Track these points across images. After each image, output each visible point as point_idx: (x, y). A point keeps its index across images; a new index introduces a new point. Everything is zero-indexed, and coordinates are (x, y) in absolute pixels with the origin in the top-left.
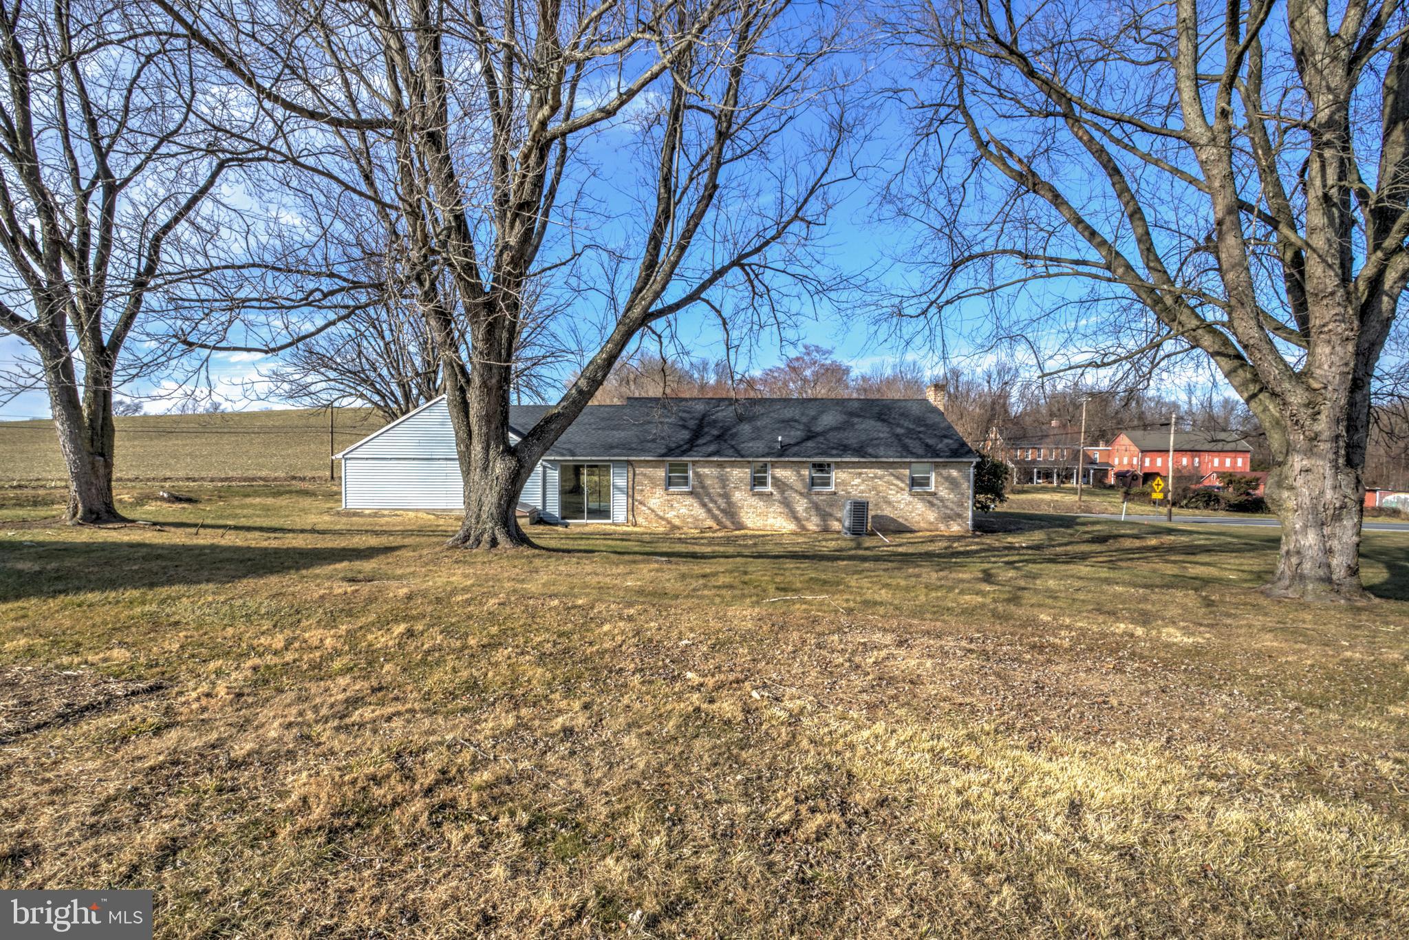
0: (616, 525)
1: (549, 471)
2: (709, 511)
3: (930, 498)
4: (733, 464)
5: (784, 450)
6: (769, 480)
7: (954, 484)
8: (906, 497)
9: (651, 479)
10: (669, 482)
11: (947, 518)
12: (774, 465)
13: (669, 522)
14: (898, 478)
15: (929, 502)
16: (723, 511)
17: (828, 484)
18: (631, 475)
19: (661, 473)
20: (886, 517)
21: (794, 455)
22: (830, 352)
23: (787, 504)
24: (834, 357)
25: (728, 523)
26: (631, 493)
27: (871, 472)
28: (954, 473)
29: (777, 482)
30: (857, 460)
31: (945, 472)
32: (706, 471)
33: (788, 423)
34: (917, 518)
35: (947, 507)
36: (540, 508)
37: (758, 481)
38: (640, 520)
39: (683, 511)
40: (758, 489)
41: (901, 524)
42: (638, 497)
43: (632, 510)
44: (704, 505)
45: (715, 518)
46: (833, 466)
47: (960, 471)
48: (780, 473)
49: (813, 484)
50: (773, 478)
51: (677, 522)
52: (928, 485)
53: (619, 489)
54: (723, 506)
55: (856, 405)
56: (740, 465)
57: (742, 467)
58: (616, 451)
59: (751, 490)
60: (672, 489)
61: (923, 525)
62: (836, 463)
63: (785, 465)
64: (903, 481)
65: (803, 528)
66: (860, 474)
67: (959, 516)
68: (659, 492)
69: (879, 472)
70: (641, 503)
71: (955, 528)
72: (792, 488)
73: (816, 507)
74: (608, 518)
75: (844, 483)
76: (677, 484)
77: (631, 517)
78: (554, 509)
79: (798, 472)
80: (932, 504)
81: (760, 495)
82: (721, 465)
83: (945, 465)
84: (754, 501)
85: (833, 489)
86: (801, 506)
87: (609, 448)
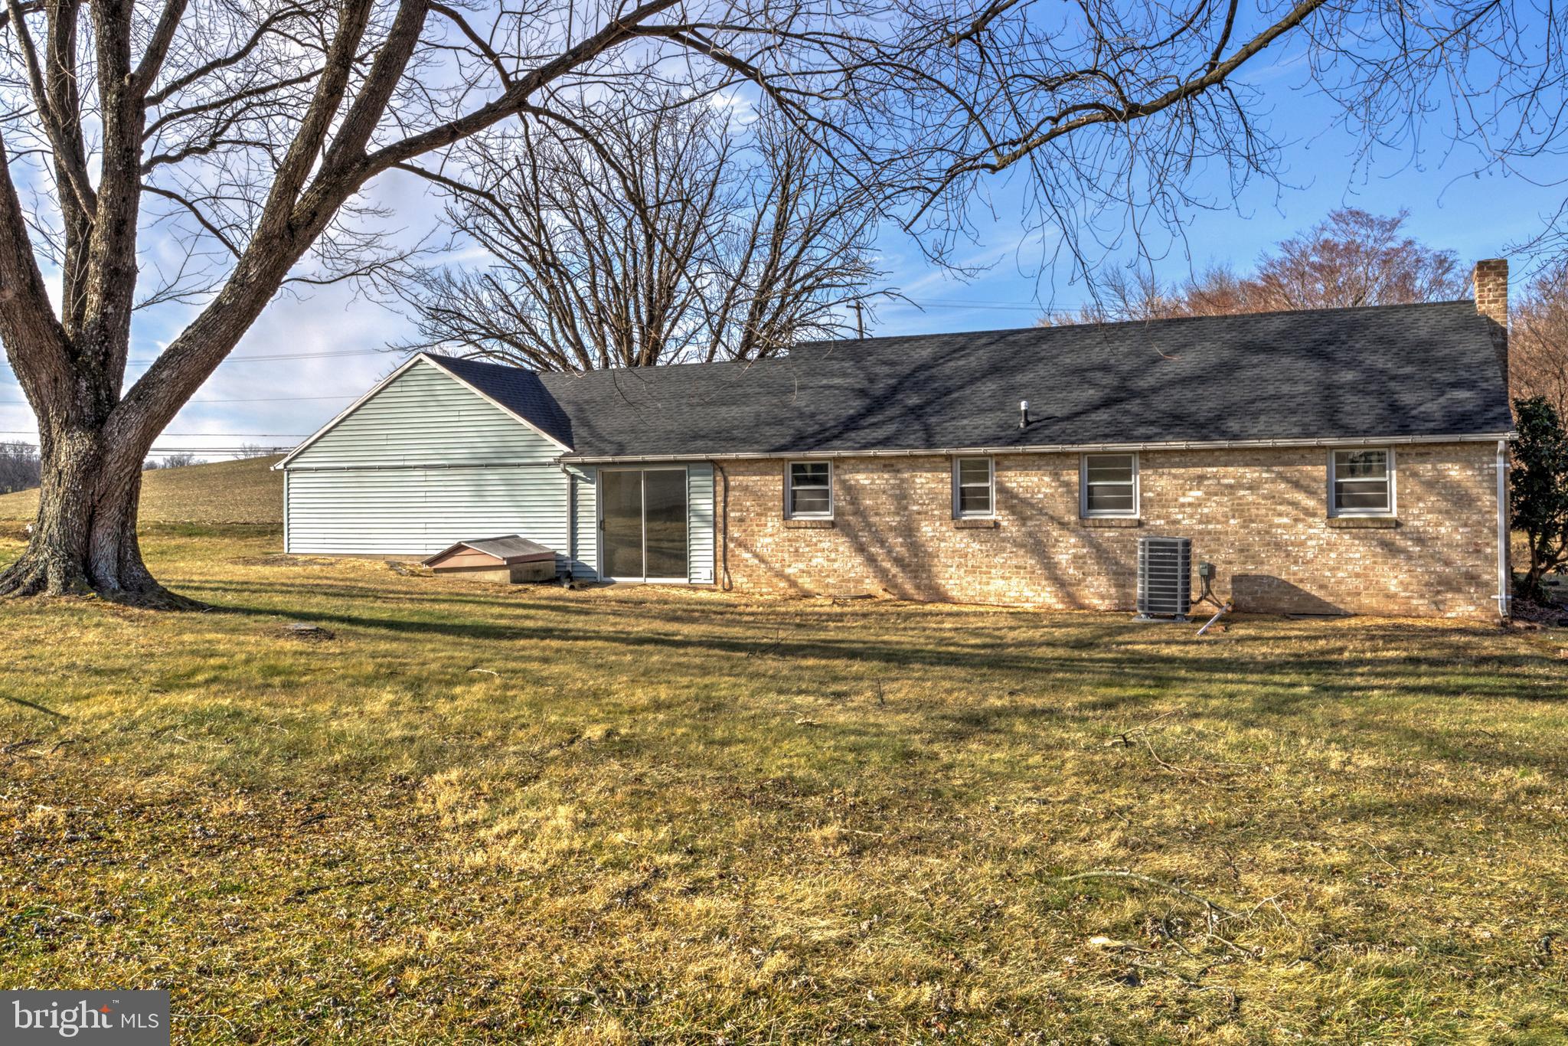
0: (695, 588)
1: (581, 484)
2: (871, 560)
3: (1389, 535)
4: (915, 463)
5: (1033, 429)
6: (994, 496)
7: (1459, 500)
8: (1318, 530)
9: (758, 496)
10: (792, 505)
11: (1444, 586)
12: (1002, 462)
13: (793, 584)
14: (1297, 485)
15: (1386, 545)
16: (898, 561)
17: (1127, 504)
18: (720, 488)
19: (774, 485)
20: (1270, 581)
21: (1052, 440)
22: (1394, 224)
23: (1039, 549)
24: (1401, 234)
25: (909, 587)
26: (720, 525)
27: (1232, 473)
28: (1455, 472)
29: (1012, 501)
30: (1182, 445)
31: (1426, 469)
32: (862, 479)
33: (1081, 374)
34: (1353, 583)
35: (1436, 557)
36: (566, 553)
37: (968, 499)
38: (739, 580)
39: (819, 560)
40: (970, 516)
41: (1309, 597)
42: (735, 532)
43: (723, 558)
44: (861, 549)
45: (882, 574)
46: (1136, 462)
47: (1468, 464)
48: (1018, 481)
49: (1092, 504)
50: (1002, 490)
51: (807, 583)
52: (1382, 502)
53: (702, 517)
54: (900, 550)
55: (1277, 324)
56: (931, 464)
57: (934, 469)
58: (700, 443)
59: (954, 517)
60: (801, 517)
61: (1368, 601)
62: (1144, 453)
63: (1027, 462)
64: (1310, 492)
65: (1072, 600)
66: (1201, 478)
67: (1472, 578)
68: (773, 523)
69: (1250, 474)
70: (741, 544)
71: (1462, 610)
72: (1041, 512)
73: (1102, 554)
74: (683, 573)
75: (1162, 500)
76: (810, 507)
77: (721, 573)
78: (589, 556)
79: (1056, 476)
80: (1391, 549)
81: (974, 527)
82: (888, 465)
83: (1424, 452)
84: (960, 540)
85: (1136, 514)
86: (1066, 550)
87: (690, 438)
